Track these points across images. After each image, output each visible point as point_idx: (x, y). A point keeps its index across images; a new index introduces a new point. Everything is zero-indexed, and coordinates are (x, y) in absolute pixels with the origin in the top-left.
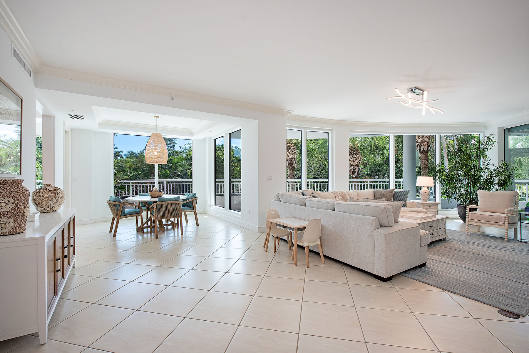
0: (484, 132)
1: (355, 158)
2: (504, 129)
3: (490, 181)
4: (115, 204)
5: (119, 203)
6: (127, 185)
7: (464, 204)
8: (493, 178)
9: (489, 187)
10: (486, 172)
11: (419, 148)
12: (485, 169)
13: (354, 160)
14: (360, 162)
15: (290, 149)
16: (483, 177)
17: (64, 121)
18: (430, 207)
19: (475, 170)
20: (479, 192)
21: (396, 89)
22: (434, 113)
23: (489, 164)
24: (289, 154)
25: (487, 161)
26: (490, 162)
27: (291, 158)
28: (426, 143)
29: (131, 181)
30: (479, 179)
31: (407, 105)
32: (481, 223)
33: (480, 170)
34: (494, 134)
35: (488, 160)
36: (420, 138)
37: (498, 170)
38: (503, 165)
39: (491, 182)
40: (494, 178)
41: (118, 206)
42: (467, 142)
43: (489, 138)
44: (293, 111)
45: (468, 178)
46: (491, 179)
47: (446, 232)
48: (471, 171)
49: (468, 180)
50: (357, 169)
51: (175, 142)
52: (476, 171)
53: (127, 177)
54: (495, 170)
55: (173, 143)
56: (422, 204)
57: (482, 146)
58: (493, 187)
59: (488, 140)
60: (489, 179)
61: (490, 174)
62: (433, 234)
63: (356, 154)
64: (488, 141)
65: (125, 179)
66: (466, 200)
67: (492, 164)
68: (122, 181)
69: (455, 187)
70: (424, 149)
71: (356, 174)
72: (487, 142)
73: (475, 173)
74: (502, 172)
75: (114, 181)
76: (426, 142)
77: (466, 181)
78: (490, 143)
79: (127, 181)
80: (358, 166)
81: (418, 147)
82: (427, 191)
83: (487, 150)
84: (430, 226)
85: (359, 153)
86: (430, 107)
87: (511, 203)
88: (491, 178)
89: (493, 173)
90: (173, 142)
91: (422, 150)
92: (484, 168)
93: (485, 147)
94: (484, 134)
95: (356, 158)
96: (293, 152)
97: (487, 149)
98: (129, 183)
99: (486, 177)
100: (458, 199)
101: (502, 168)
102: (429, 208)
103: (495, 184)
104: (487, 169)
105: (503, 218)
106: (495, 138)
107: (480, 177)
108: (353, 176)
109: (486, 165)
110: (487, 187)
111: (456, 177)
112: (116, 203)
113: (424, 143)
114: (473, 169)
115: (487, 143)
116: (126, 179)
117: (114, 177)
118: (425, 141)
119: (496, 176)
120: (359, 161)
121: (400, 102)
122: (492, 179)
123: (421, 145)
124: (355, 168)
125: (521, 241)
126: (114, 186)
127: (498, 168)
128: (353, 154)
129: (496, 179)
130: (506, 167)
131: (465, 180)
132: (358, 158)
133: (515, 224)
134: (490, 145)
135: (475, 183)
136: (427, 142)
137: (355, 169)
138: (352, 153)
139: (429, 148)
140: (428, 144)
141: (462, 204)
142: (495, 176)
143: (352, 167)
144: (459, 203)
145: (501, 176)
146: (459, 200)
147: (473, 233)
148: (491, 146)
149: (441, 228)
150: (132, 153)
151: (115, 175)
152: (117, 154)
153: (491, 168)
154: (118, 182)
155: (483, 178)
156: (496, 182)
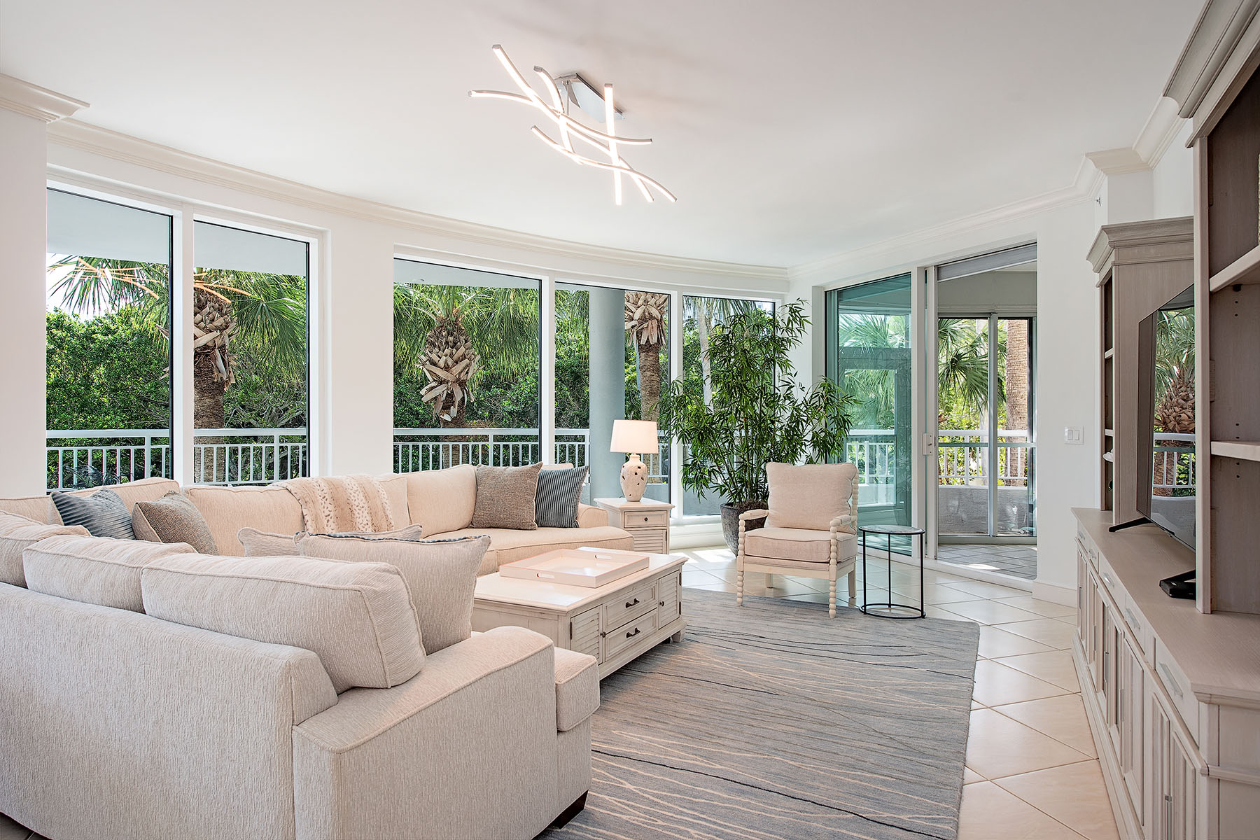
0: (782, 297)
1: (451, 356)
2: (826, 292)
3: (795, 435)
7: (738, 501)
8: (802, 424)
9: (792, 450)
10: (787, 407)
11: (637, 336)
12: (785, 399)
13: (450, 364)
14: (467, 373)
16: (778, 421)
18: (646, 519)
19: (761, 401)
20: (771, 467)
21: (494, 46)
22: (649, 200)
23: (792, 384)
25: (789, 376)
26: (797, 380)
28: (655, 323)
30: (771, 429)
31: (557, 148)
32: (772, 565)
33: (773, 401)
34: (805, 301)
35: (791, 374)
36: (639, 307)
37: (812, 403)
38: (824, 388)
39: (797, 435)
40: (804, 424)
42: (744, 318)
43: (794, 311)
44: (87, 105)
45: (747, 426)
46: (798, 427)
47: (680, 614)
48: (752, 403)
49: (747, 432)
50: (458, 396)
52: (764, 405)
54: (805, 402)
56: (625, 511)
57: (779, 334)
58: (803, 451)
59: (792, 316)
60: (793, 430)
61: (795, 412)
62: (637, 631)
63: (455, 344)
64: (791, 318)
66: (741, 489)
67: (801, 385)
69: (716, 454)
70: (648, 341)
71: (454, 411)
72: (789, 321)
73: (761, 411)
74: (821, 408)
76: (654, 318)
77: (741, 434)
78: (795, 325)
80: (462, 384)
81: (635, 333)
82: (639, 468)
83: (790, 345)
84: (628, 605)
85: (466, 342)
86: (632, 170)
87: (843, 498)
88: (798, 425)
89: (801, 410)
91: (643, 342)
92: (782, 398)
93: (785, 335)
94: (783, 301)
95: (455, 357)
97: (789, 341)
99: (786, 423)
100: (723, 488)
101: (822, 396)
102: (644, 523)
103: (806, 442)
104: (789, 398)
105: (825, 546)
106: (807, 311)
107: (773, 422)
108: (447, 417)
109: (787, 387)
110: (788, 452)
111: (718, 421)
113: (650, 322)
114: (757, 398)
115: (790, 326)
118: (652, 317)
119: (808, 420)
120: (464, 368)
121: (534, 130)
122: (800, 427)
123: (643, 328)
124: (452, 392)
125: (865, 613)
127: (812, 398)
128: (447, 343)
129: (810, 427)
130: (830, 395)
131: (740, 430)
132: (464, 357)
133: (851, 559)
134: (796, 331)
135: (762, 441)
136: (658, 320)
137: (450, 396)
138: (444, 340)
139: (663, 338)
140: (658, 326)
141: (732, 501)
142: (805, 419)
143: (443, 388)
144: (726, 498)
145: (819, 420)
146: (726, 490)
147: (754, 597)
148: (798, 334)
149: (663, 604)
153: (799, 396)
155: (780, 426)
156: (809, 437)
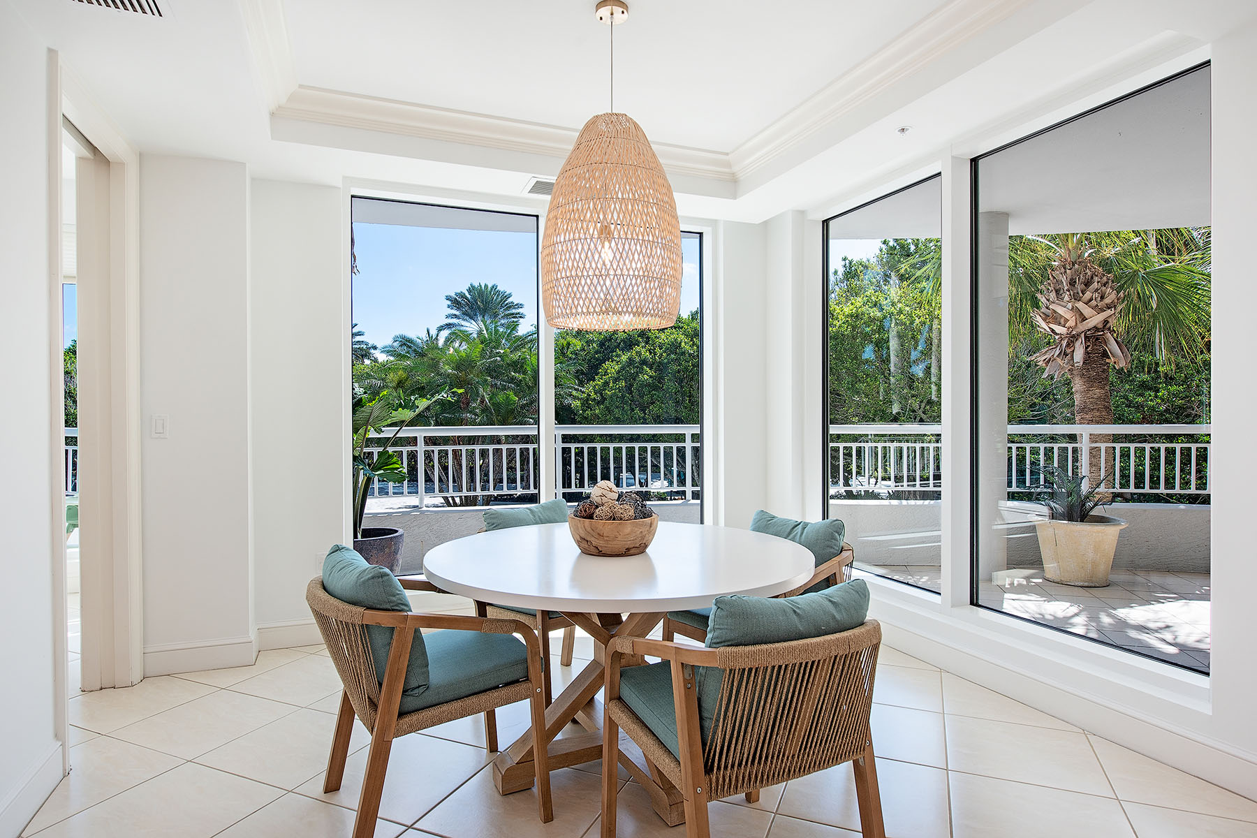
4: (358, 622)
5: (384, 619)
6: (405, 450)
15: (1087, 284)
17: (50, 51)
24: (1087, 311)
27: (1096, 329)
29: (420, 432)
41: (380, 639)
51: (520, 310)
53: (408, 415)
55: (513, 314)
65: (400, 424)
68: (388, 433)
75: (355, 430)
79: (406, 432)
90: (514, 311)
96: (1108, 301)
98: (413, 441)
112: (372, 617)
116: (403, 421)
117: (354, 413)
126: (355, 458)
150: (406, 342)
151: (357, 404)
152: (361, 353)
154: (372, 434)
